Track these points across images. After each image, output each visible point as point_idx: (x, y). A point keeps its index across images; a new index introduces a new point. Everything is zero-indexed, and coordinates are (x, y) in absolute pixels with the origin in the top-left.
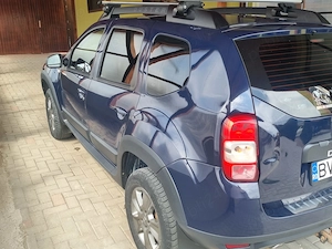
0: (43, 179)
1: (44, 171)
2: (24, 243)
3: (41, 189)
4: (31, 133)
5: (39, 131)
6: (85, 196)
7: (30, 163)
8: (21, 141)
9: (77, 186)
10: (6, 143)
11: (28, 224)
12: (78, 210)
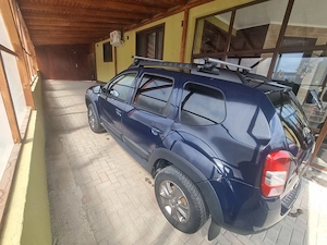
0: (91, 161)
1: (91, 155)
2: (87, 216)
3: (91, 168)
4: (78, 128)
5: (83, 127)
6: (120, 173)
7: (81, 149)
8: (73, 134)
9: (114, 166)
10: (64, 136)
11: (87, 199)
12: (118, 185)
